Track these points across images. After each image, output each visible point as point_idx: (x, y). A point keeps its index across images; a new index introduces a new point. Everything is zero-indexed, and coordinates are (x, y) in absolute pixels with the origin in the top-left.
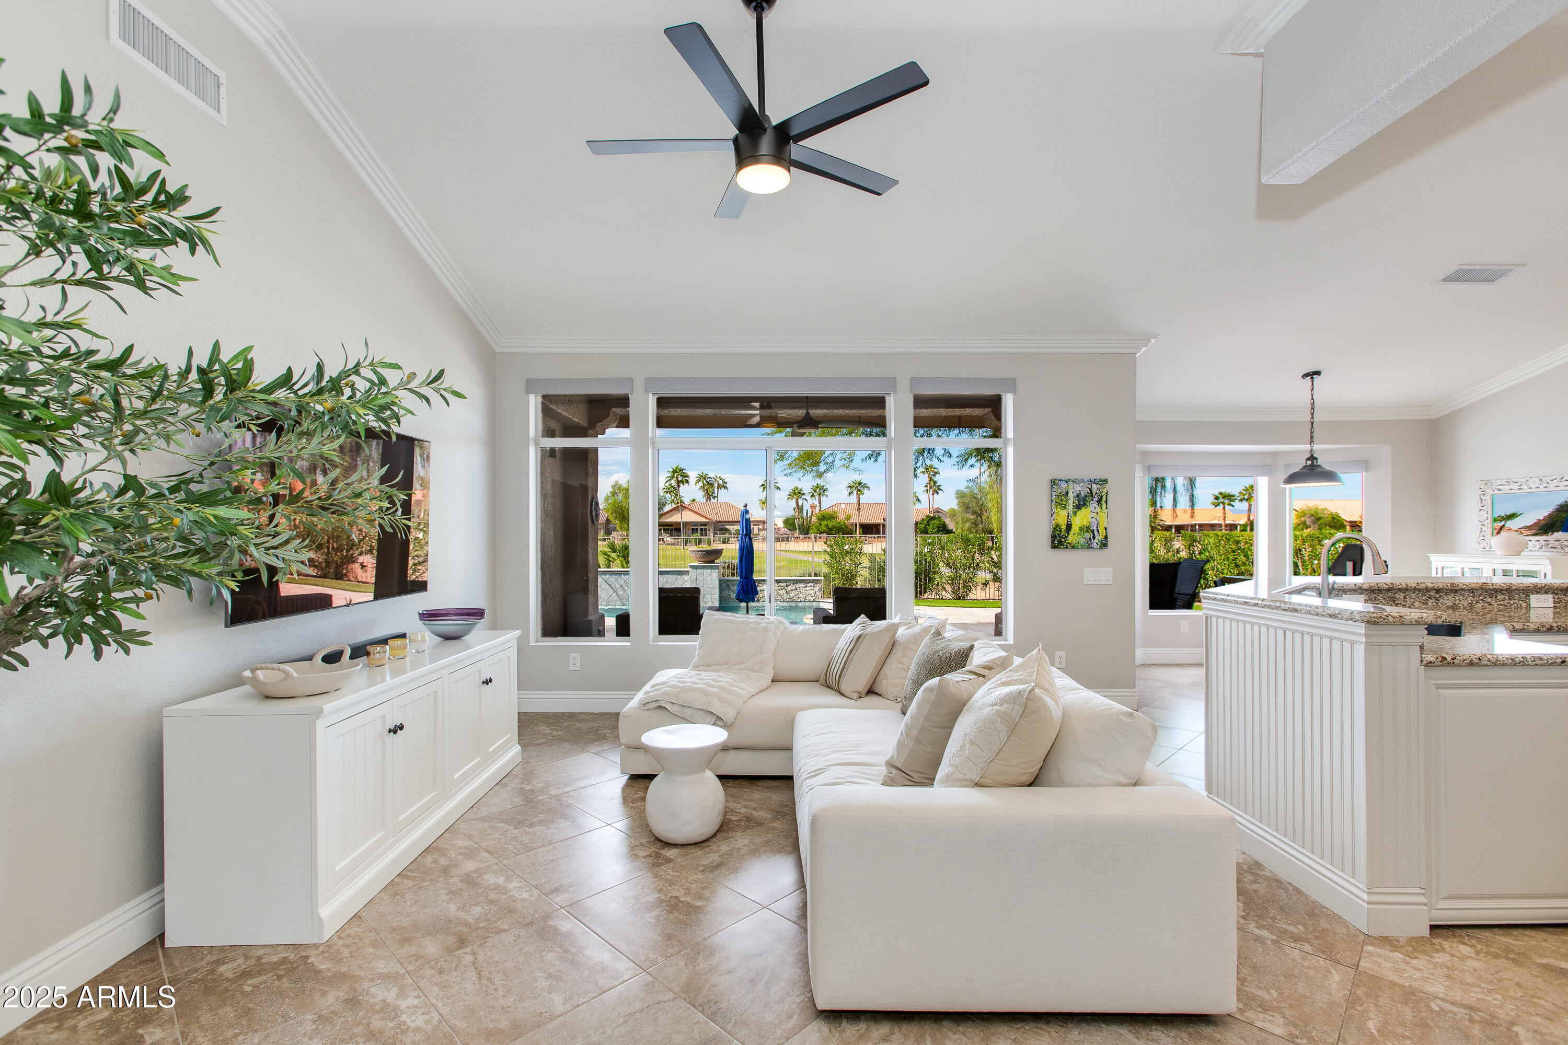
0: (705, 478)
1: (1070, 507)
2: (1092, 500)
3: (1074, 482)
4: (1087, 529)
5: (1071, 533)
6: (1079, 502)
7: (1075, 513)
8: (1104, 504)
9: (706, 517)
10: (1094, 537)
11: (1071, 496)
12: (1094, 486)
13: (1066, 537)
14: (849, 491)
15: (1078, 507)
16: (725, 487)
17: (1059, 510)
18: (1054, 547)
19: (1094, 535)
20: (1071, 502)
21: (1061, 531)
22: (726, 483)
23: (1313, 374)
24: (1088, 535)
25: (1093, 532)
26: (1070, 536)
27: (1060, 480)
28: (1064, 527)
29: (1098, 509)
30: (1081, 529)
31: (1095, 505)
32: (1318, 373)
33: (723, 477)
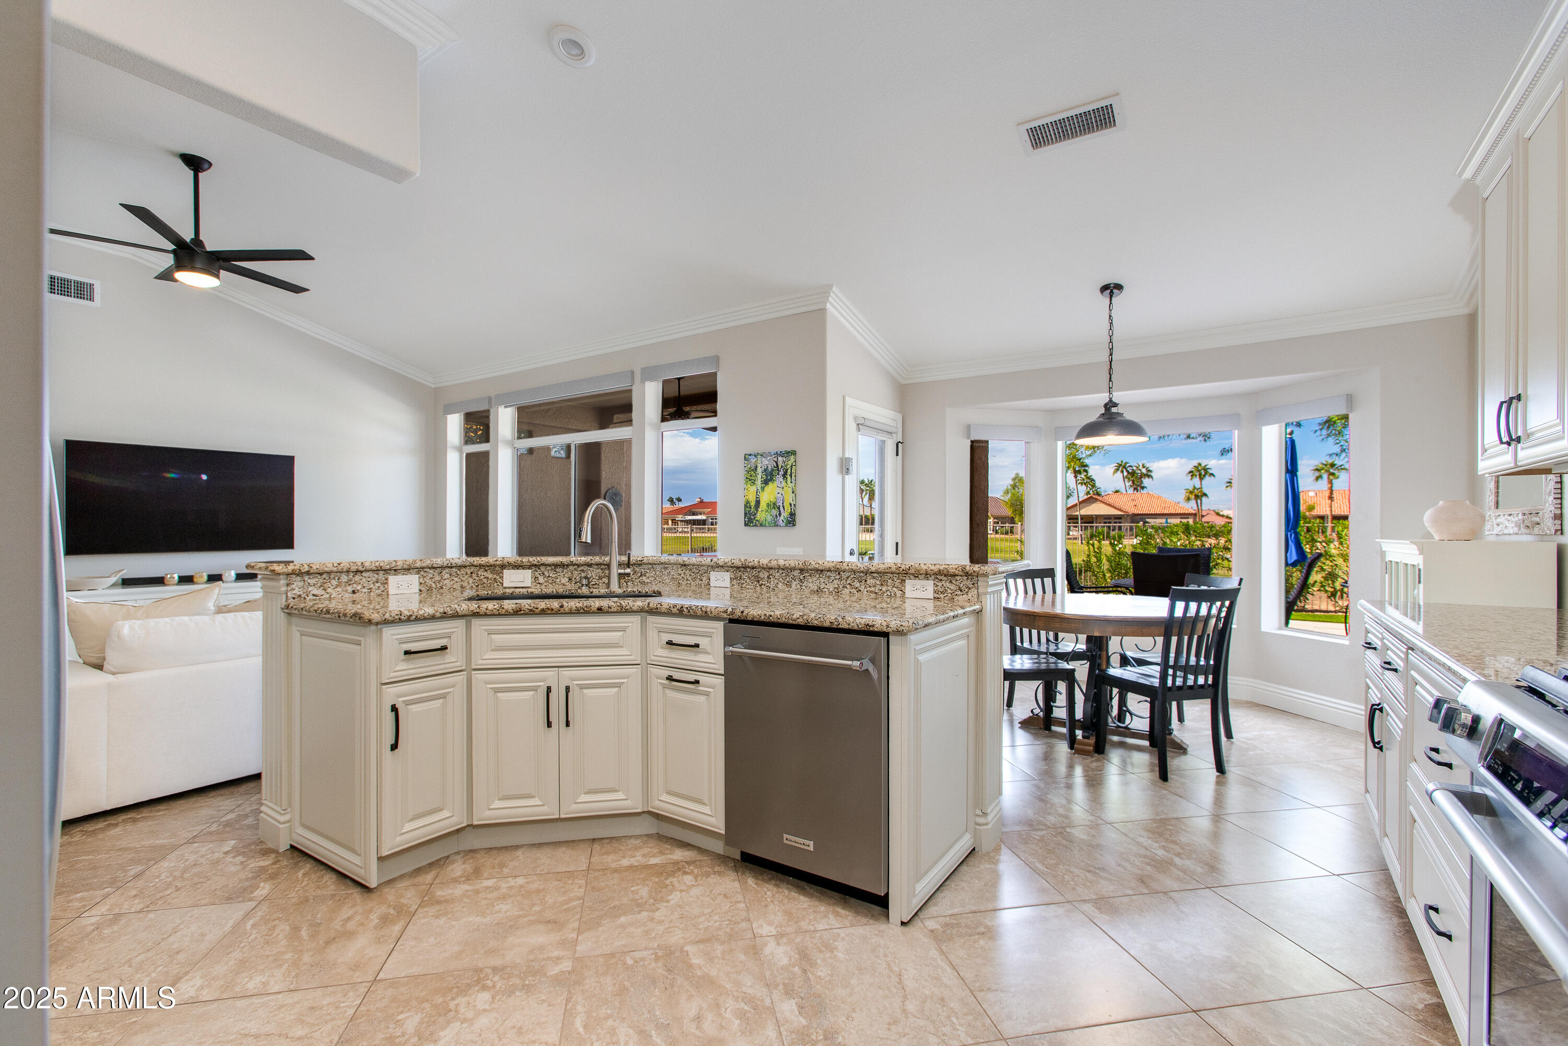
0: (1124, 467)
1: (759, 482)
2: (778, 474)
3: (762, 455)
4: (774, 505)
5: (760, 510)
6: (767, 477)
7: (763, 489)
8: (788, 477)
9: (1120, 510)
10: (780, 514)
11: (759, 470)
12: (780, 459)
13: (755, 514)
14: (1317, 474)
15: (766, 482)
16: (1149, 476)
17: (749, 486)
18: (746, 525)
19: (780, 511)
20: (759, 476)
21: (750, 507)
22: (1150, 471)
23: (1111, 289)
24: (775, 512)
25: (779, 508)
26: (759, 513)
27: (750, 455)
28: (753, 504)
29: (784, 484)
30: (768, 505)
31: (781, 479)
32: (1119, 287)
33: (1147, 465)
